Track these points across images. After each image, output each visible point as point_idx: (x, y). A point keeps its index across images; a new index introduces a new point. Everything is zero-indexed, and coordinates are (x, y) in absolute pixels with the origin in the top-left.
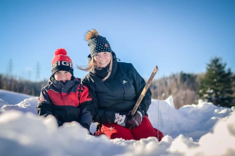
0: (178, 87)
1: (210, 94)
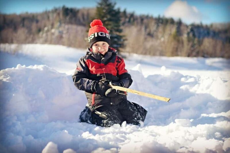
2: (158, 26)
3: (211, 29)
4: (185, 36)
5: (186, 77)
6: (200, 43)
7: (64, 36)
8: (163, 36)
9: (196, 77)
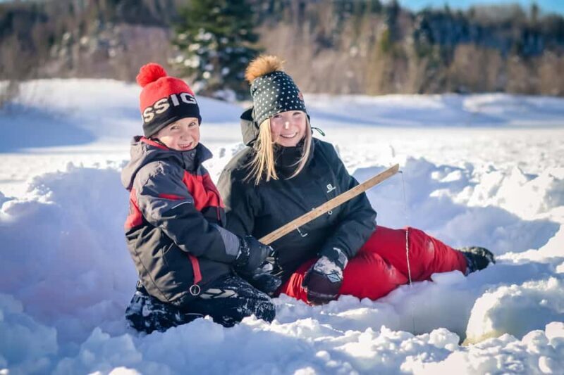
0: (101, 17)
1: (204, 43)
2: (342, 18)
3: (472, 22)
4: (408, 43)
5: (442, 169)
6: (447, 57)
7: (112, 53)
8: (354, 44)
9: (464, 167)
